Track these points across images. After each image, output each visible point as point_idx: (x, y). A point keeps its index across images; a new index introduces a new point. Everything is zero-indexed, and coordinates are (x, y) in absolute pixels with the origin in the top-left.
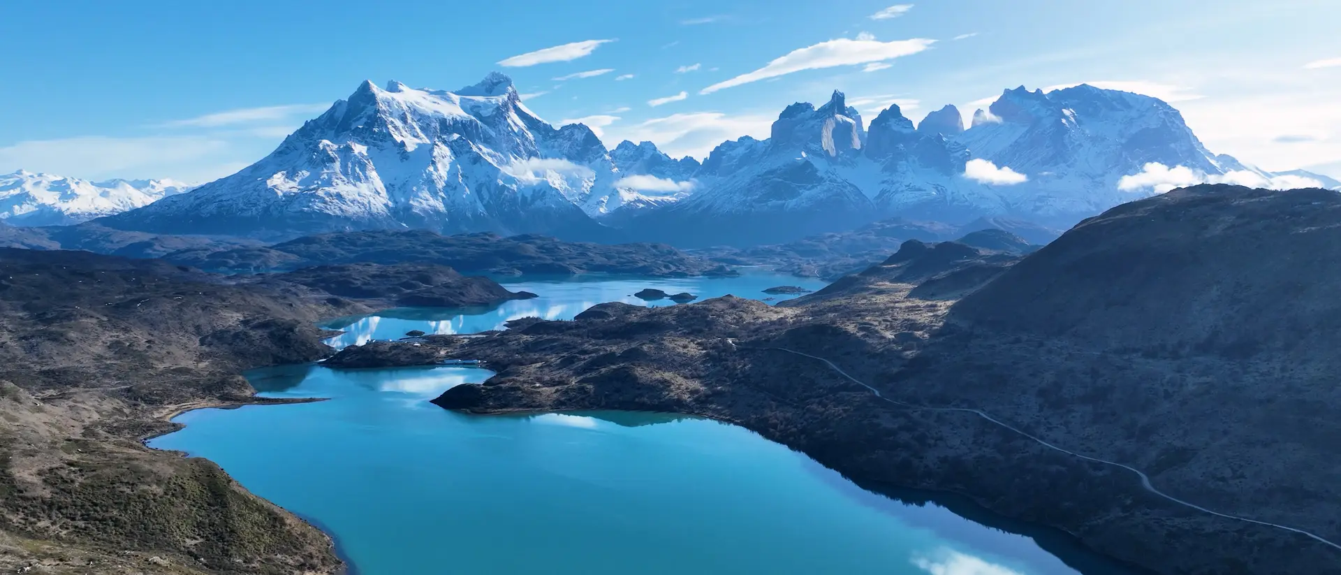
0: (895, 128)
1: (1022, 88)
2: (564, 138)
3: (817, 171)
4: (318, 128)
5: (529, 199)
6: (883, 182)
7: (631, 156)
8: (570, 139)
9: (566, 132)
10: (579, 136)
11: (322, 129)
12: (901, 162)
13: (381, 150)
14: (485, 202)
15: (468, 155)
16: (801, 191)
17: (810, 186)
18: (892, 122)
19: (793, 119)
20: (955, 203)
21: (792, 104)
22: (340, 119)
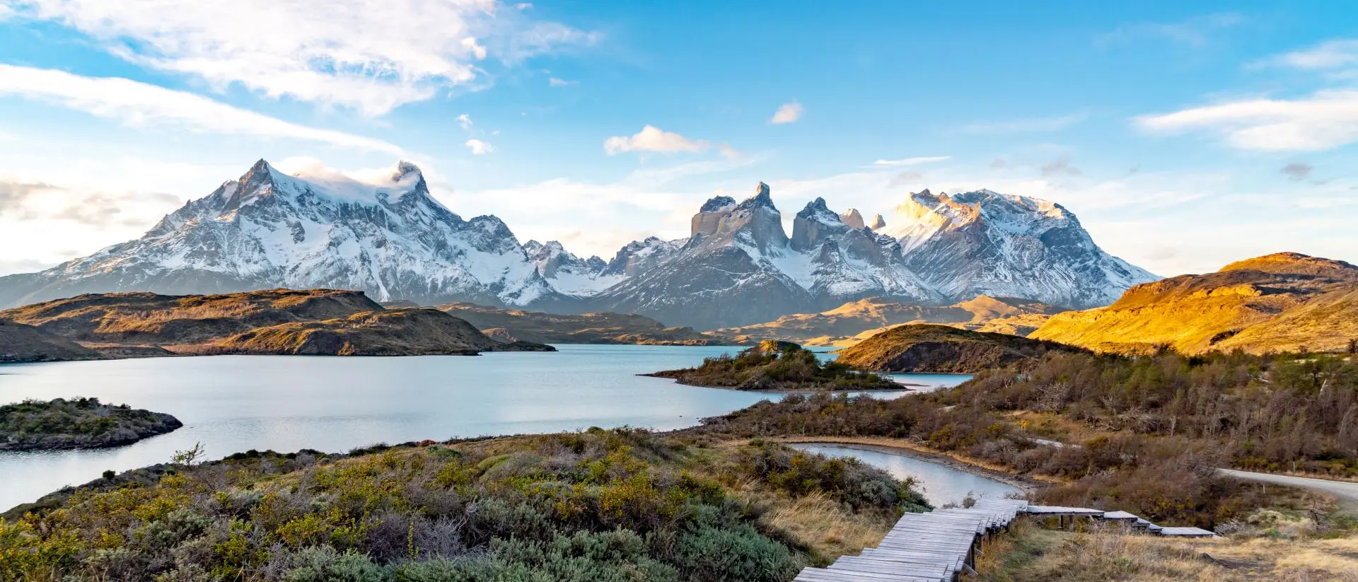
0: (823, 221)
1: (927, 191)
2: (475, 229)
3: (751, 259)
4: (201, 208)
5: (440, 286)
6: (816, 273)
7: (538, 256)
8: (480, 231)
9: (476, 224)
10: (490, 228)
11: (207, 210)
12: (833, 253)
13: (273, 231)
14: (390, 287)
15: (372, 238)
16: (735, 280)
17: (745, 274)
18: (818, 214)
19: (715, 212)
20: (895, 294)
21: (713, 197)
22: (228, 200)
